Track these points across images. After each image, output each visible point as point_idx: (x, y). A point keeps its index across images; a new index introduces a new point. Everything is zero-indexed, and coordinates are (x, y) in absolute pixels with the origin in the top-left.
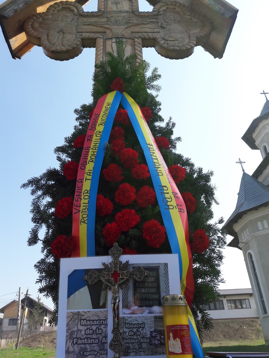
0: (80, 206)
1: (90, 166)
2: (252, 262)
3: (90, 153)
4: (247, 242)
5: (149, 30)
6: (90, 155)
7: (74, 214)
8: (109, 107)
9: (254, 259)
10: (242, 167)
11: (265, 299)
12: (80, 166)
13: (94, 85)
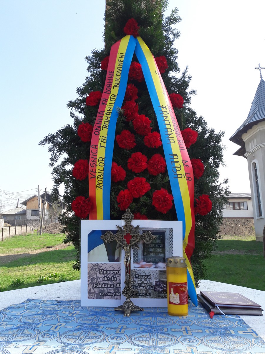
0: (95, 172)
1: (104, 133)
2: (256, 171)
3: (104, 118)
4: (254, 152)
6: (103, 121)
7: (90, 178)
8: (122, 59)
9: (258, 168)
10: (261, 73)
11: (262, 204)
12: (94, 131)
13: (106, 26)
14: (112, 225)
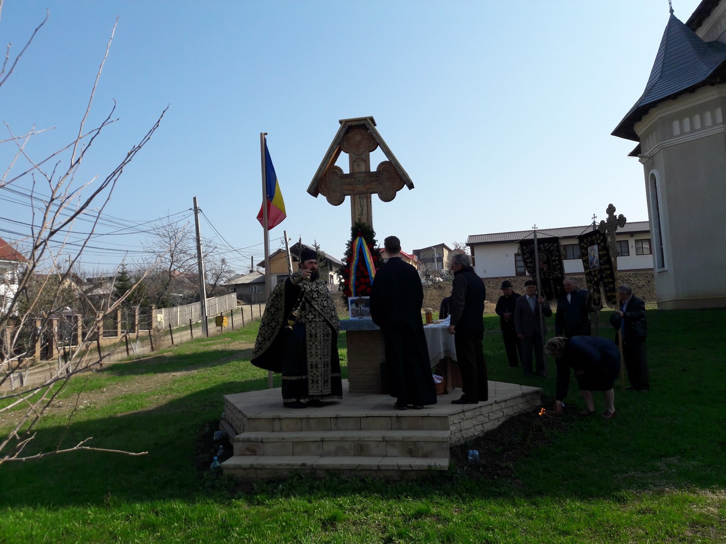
2: (656, 188)
4: (652, 157)
5: (374, 187)
8: (357, 246)
10: (670, 3)
13: (352, 232)
14: (356, 298)
